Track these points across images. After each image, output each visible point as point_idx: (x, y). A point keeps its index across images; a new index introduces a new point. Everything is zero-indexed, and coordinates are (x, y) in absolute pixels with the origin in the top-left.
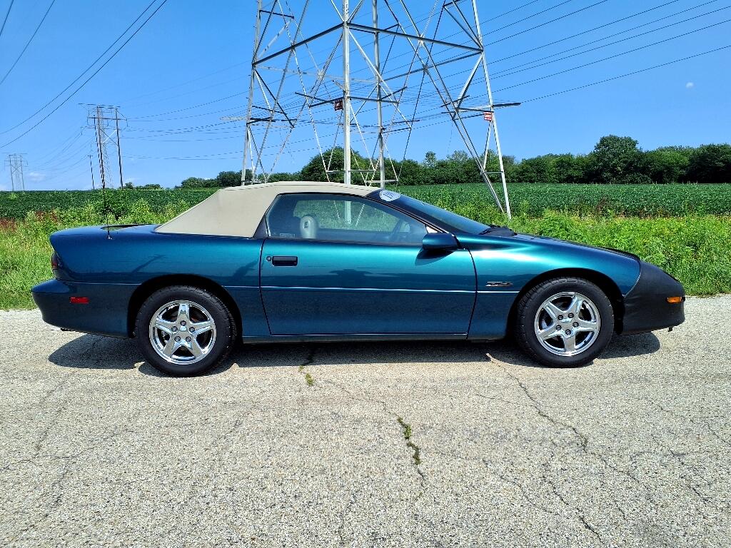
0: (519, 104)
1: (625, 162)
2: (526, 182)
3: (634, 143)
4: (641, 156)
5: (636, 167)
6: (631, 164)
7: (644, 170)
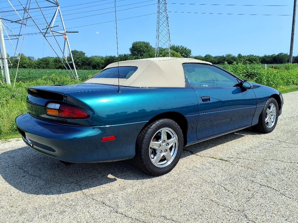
0: (78, 32)
1: (82, 61)
2: (41, 68)
3: (84, 54)
4: (87, 59)
5: (86, 63)
6: (84, 62)
7: (89, 64)
